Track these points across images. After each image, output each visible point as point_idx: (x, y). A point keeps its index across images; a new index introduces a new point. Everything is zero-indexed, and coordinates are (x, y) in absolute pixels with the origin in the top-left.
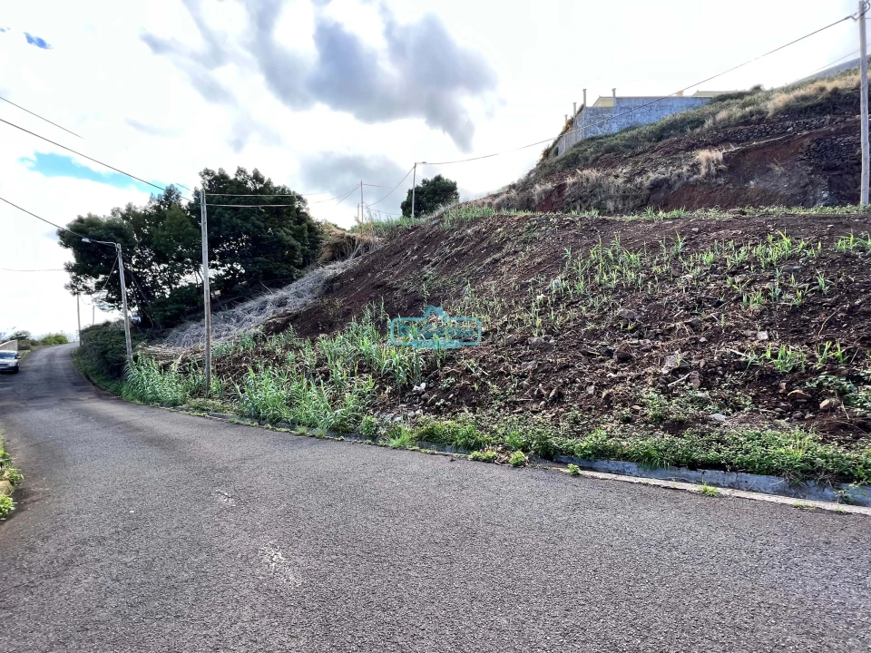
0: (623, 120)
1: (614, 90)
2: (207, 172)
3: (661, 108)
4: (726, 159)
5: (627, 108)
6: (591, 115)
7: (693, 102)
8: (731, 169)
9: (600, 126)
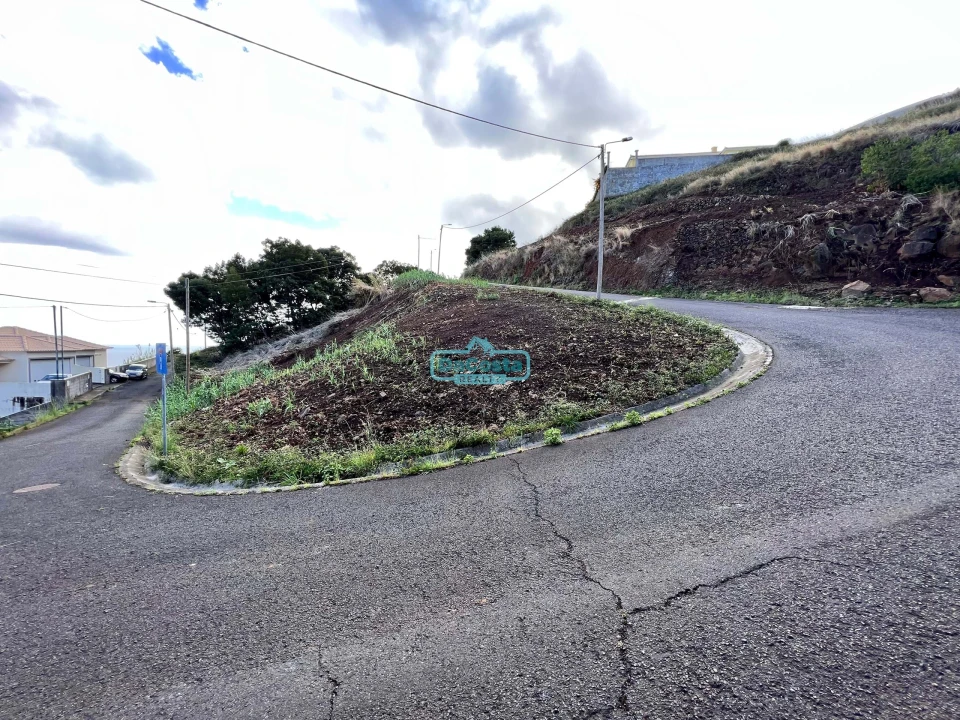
0: (644, 179)
1: (637, 151)
2: (268, 241)
3: (682, 166)
4: (633, 235)
5: (649, 168)
6: (613, 175)
7: (715, 160)
8: (633, 244)
9: (621, 185)
